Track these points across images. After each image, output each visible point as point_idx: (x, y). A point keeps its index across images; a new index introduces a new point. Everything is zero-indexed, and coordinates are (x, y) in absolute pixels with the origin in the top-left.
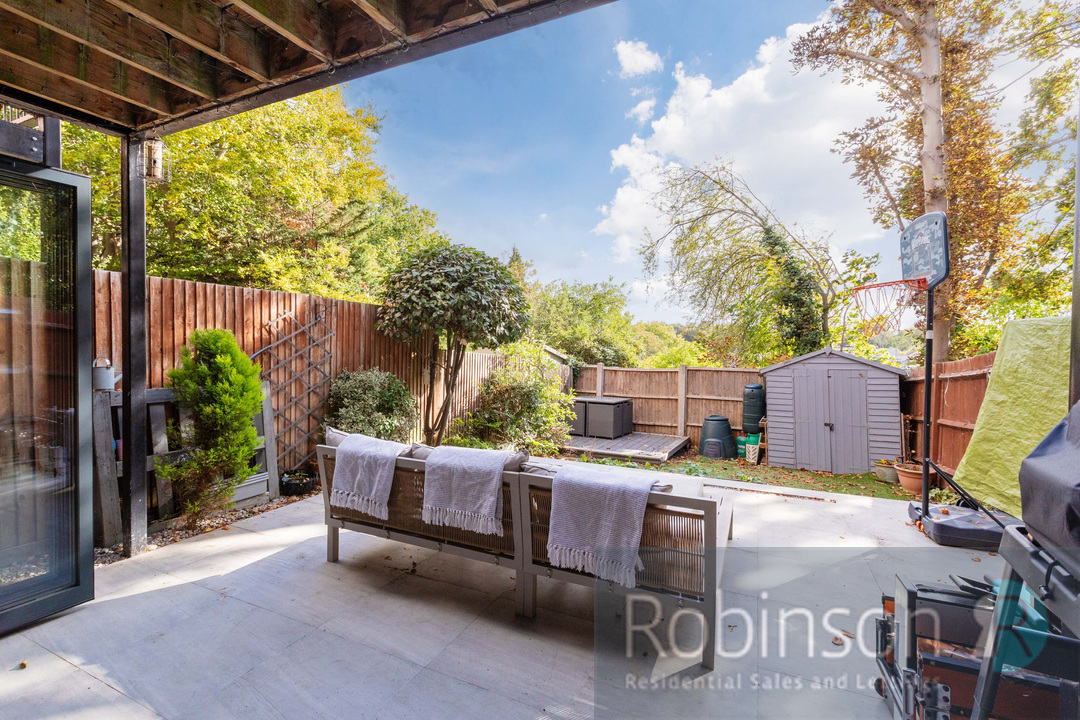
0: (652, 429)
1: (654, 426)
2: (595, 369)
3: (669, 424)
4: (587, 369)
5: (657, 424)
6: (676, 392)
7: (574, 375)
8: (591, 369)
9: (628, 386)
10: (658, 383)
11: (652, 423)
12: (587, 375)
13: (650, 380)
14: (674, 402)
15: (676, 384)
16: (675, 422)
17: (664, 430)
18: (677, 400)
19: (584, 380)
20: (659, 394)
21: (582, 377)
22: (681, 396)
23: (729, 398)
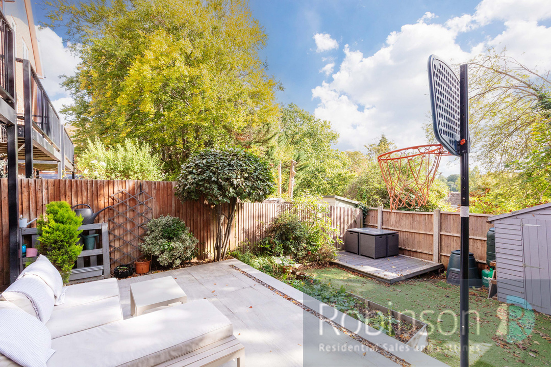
0: (415, 254)
1: (416, 252)
2: (377, 210)
3: (427, 252)
4: (372, 210)
5: (418, 251)
6: (431, 230)
7: (363, 214)
8: (375, 210)
9: (398, 222)
10: (419, 222)
11: (414, 250)
12: (372, 214)
13: (413, 220)
14: (431, 236)
15: (432, 223)
16: (432, 251)
17: (424, 256)
18: (432, 235)
19: (370, 217)
20: (419, 229)
21: (369, 215)
22: (435, 232)
23: (477, 238)
